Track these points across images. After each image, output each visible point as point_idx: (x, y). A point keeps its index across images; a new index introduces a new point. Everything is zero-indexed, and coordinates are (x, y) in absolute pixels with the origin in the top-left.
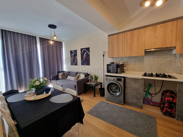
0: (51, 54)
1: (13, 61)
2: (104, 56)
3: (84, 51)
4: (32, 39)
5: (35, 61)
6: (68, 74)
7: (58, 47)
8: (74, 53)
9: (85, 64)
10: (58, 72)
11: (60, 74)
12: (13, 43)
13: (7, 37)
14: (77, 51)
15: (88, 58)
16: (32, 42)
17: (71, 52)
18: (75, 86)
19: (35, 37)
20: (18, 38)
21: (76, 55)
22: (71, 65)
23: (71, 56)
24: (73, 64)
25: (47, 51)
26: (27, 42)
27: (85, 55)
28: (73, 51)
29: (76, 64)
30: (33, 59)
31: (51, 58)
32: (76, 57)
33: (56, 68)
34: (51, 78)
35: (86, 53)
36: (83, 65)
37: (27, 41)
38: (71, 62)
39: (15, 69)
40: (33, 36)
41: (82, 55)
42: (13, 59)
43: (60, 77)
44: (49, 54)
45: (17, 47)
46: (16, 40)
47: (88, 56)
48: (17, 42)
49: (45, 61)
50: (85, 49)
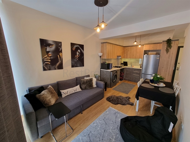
2: (100, 57)
3: (77, 48)
21: (59, 51)
22: (44, 70)
24: (52, 68)
28: (51, 43)
50: (79, 46)
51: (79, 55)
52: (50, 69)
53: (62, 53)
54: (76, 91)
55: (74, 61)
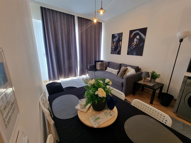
0: (89, 40)
1: (54, 46)
2: (181, 41)
3: (136, 34)
4: (70, 19)
5: (73, 47)
6: (107, 65)
7: (97, 30)
8: (117, 38)
9: (135, 53)
10: (96, 62)
11: (98, 64)
12: (53, 25)
13: (47, 17)
14: (122, 35)
15: (142, 44)
16: (70, 22)
17: (113, 36)
18: (123, 83)
19: (74, 16)
20: (57, 18)
21: (120, 40)
22: (111, 53)
23: (113, 42)
24: (114, 53)
25: (85, 35)
26: (66, 24)
27: (135, 40)
28: (116, 35)
29: (119, 53)
30: (71, 44)
31: (89, 44)
32: (120, 43)
33: (93, 56)
34: (88, 68)
35: (138, 37)
36: (131, 55)
37: (66, 21)
38: (112, 50)
39: (55, 55)
40: (71, 15)
41: (131, 40)
42: (53, 44)
43: (98, 67)
44: (87, 38)
45: (57, 30)
46: (56, 20)
47: (142, 41)
48: (56, 23)
49: (83, 47)
50: (138, 31)
51: (136, 42)
52: (113, 54)
53: (121, 42)
54: (111, 72)
55: (130, 49)
